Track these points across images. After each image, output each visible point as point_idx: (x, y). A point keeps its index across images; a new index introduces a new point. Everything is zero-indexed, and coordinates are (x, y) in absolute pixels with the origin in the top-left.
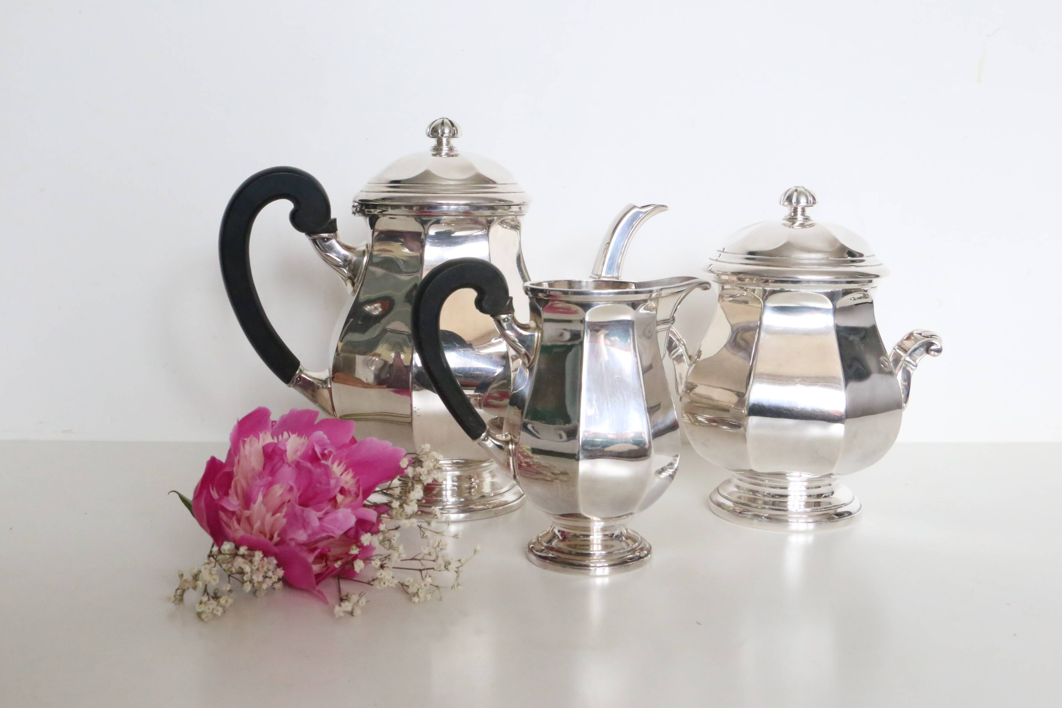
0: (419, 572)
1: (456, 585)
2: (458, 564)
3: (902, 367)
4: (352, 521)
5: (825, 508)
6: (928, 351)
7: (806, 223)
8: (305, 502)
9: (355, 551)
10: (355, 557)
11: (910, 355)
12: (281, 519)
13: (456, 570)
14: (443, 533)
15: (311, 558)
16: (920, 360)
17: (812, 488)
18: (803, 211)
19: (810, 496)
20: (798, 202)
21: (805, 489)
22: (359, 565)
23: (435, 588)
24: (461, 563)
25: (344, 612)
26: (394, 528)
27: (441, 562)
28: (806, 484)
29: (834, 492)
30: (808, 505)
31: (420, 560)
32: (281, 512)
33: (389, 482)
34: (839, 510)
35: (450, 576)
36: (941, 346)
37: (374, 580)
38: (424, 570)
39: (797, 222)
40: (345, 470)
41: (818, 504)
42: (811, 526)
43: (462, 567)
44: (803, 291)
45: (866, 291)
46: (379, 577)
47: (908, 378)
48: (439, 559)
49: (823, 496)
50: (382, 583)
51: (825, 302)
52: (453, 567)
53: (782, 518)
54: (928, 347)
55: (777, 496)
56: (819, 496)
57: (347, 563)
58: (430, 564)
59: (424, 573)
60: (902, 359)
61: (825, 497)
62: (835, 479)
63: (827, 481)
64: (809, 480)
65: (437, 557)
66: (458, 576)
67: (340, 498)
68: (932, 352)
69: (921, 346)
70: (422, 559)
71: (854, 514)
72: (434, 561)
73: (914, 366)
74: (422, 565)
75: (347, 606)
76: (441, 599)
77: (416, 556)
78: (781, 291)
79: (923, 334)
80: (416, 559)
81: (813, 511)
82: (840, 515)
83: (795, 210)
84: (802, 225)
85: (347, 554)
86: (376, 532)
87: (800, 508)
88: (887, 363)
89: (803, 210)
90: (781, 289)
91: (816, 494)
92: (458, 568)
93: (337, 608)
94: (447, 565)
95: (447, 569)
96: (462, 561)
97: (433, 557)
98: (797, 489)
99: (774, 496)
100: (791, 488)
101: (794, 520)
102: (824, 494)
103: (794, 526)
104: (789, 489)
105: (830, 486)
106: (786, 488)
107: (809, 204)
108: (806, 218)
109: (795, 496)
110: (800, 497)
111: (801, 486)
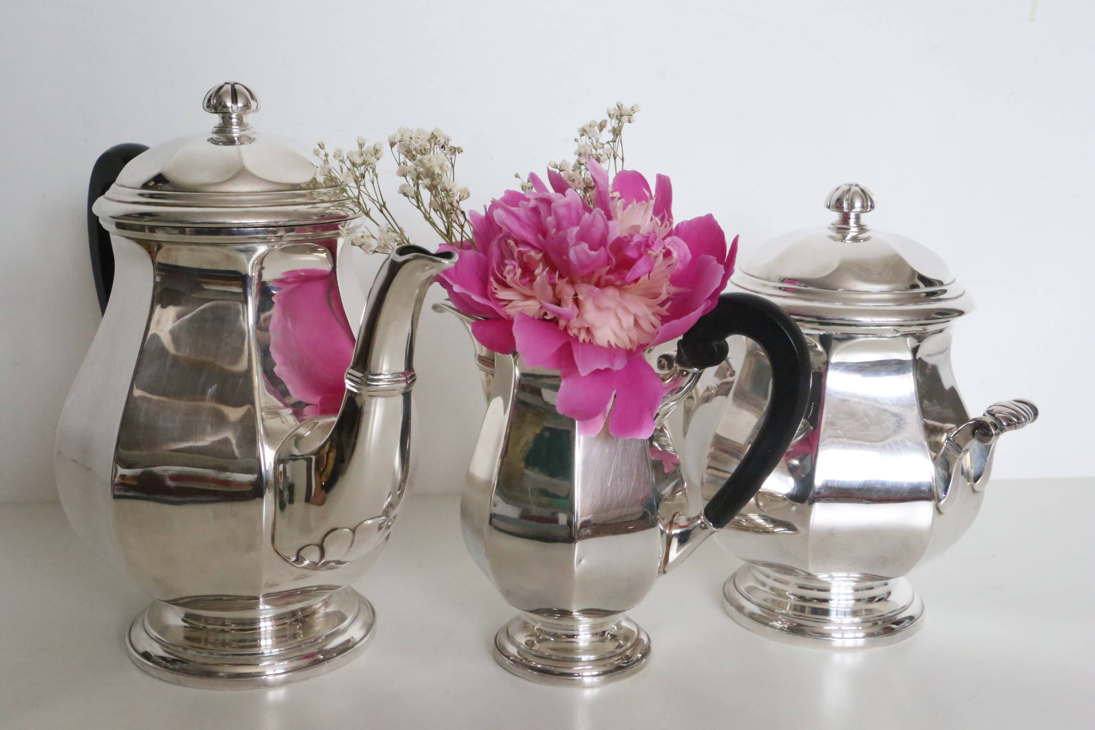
5: (878, 616)
7: (861, 236)
17: (862, 590)
18: (858, 219)
19: (858, 600)
20: (852, 206)
21: (852, 591)
28: (854, 584)
29: (891, 593)
30: (855, 612)
34: (898, 616)
39: (848, 233)
41: (867, 611)
42: (861, 642)
49: (877, 599)
53: (822, 631)
55: (815, 601)
56: (871, 600)
61: (880, 600)
62: (893, 577)
64: (857, 580)
71: (917, 618)
81: (862, 621)
82: (900, 623)
83: (847, 218)
84: (855, 239)
87: (846, 618)
89: (858, 217)
91: (867, 598)
98: (842, 590)
99: (811, 600)
100: (833, 590)
101: (840, 636)
102: (878, 596)
103: (837, 643)
104: (832, 591)
105: (886, 587)
106: (827, 590)
107: (864, 208)
108: (862, 228)
109: (839, 600)
110: (846, 602)
111: (846, 587)
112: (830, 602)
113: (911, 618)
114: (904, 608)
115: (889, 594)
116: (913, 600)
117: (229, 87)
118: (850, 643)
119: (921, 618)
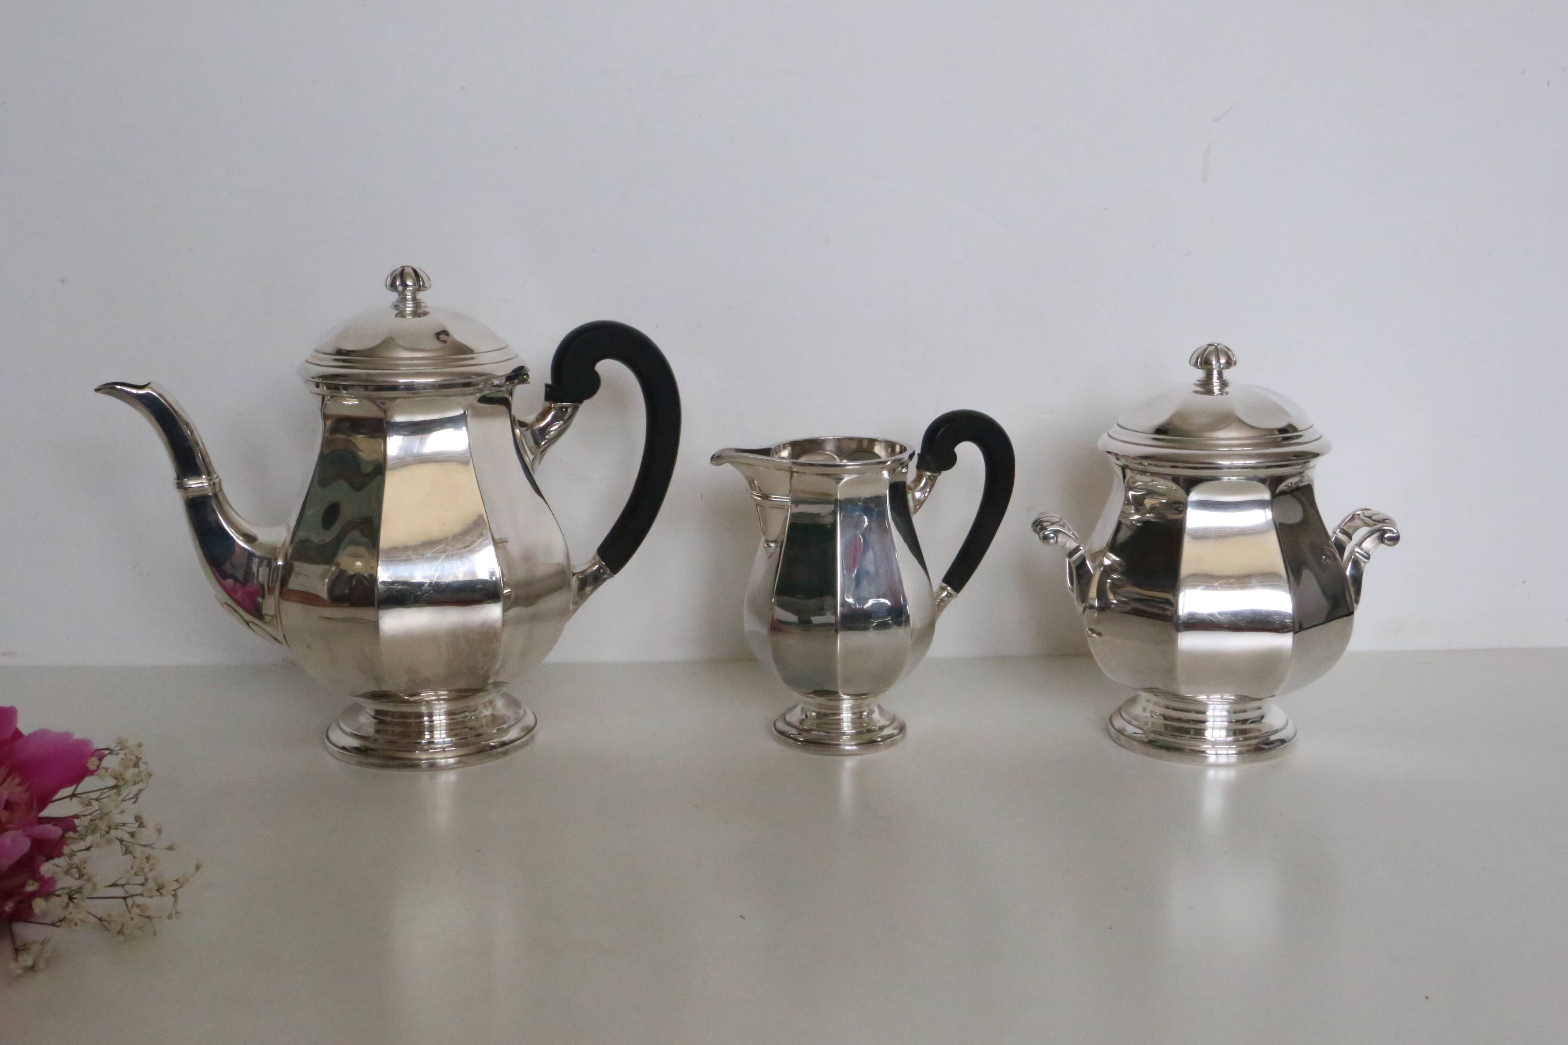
0: (122, 901)
1: (174, 913)
2: (175, 886)
3: (1350, 561)
4: (25, 845)
5: (1252, 737)
6: (1382, 539)
9: (32, 887)
10: (33, 895)
13: (173, 893)
14: (154, 845)
16: (1374, 550)
17: (1235, 712)
18: (1221, 374)
19: (1233, 722)
21: (1227, 713)
22: (39, 905)
23: (147, 920)
24: (179, 883)
25: (23, 967)
26: (83, 849)
27: (151, 885)
28: (1227, 707)
29: (1264, 717)
30: (1230, 732)
31: (123, 886)
33: (74, 787)
35: (165, 901)
36: (1398, 533)
37: (61, 921)
38: (128, 897)
40: (8, 776)
42: (1234, 759)
43: (181, 889)
45: (1304, 473)
46: (68, 917)
47: (1358, 570)
48: (148, 882)
49: (1249, 721)
51: (1262, 492)
52: (168, 891)
53: (1195, 748)
54: (1381, 536)
55: (1192, 722)
56: (1244, 721)
57: (21, 902)
58: (136, 890)
59: (129, 901)
61: (1253, 722)
62: (1266, 702)
63: (1256, 704)
64: (1230, 703)
65: (146, 879)
66: (175, 902)
68: (1387, 541)
69: (1370, 534)
70: (127, 884)
71: (1290, 741)
72: (143, 885)
73: (1365, 557)
74: (128, 891)
75: (27, 959)
76: (155, 934)
77: (118, 880)
79: (1373, 518)
80: (117, 885)
81: (1235, 741)
82: (1272, 744)
83: (1210, 374)
84: (1218, 393)
85: (20, 891)
86: (58, 856)
87: (1220, 737)
91: (1241, 720)
92: (175, 890)
93: (14, 962)
94: (160, 889)
95: (161, 894)
96: (180, 881)
97: (141, 880)
98: (1217, 713)
99: (1188, 721)
100: (1209, 713)
101: (1214, 752)
102: (1251, 719)
103: (1212, 759)
104: (1208, 713)
105: (1260, 710)
106: (1204, 713)
108: (1225, 384)
109: (1214, 722)
110: (1221, 723)
111: (1221, 710)
112: (1207, 723)
113: (1283, 741)
114: (1276, 731)
115: (1262, 717)
116: (1287, 723)
117: (409, 268)
118: (1223, 760)
119: (1295, 738)
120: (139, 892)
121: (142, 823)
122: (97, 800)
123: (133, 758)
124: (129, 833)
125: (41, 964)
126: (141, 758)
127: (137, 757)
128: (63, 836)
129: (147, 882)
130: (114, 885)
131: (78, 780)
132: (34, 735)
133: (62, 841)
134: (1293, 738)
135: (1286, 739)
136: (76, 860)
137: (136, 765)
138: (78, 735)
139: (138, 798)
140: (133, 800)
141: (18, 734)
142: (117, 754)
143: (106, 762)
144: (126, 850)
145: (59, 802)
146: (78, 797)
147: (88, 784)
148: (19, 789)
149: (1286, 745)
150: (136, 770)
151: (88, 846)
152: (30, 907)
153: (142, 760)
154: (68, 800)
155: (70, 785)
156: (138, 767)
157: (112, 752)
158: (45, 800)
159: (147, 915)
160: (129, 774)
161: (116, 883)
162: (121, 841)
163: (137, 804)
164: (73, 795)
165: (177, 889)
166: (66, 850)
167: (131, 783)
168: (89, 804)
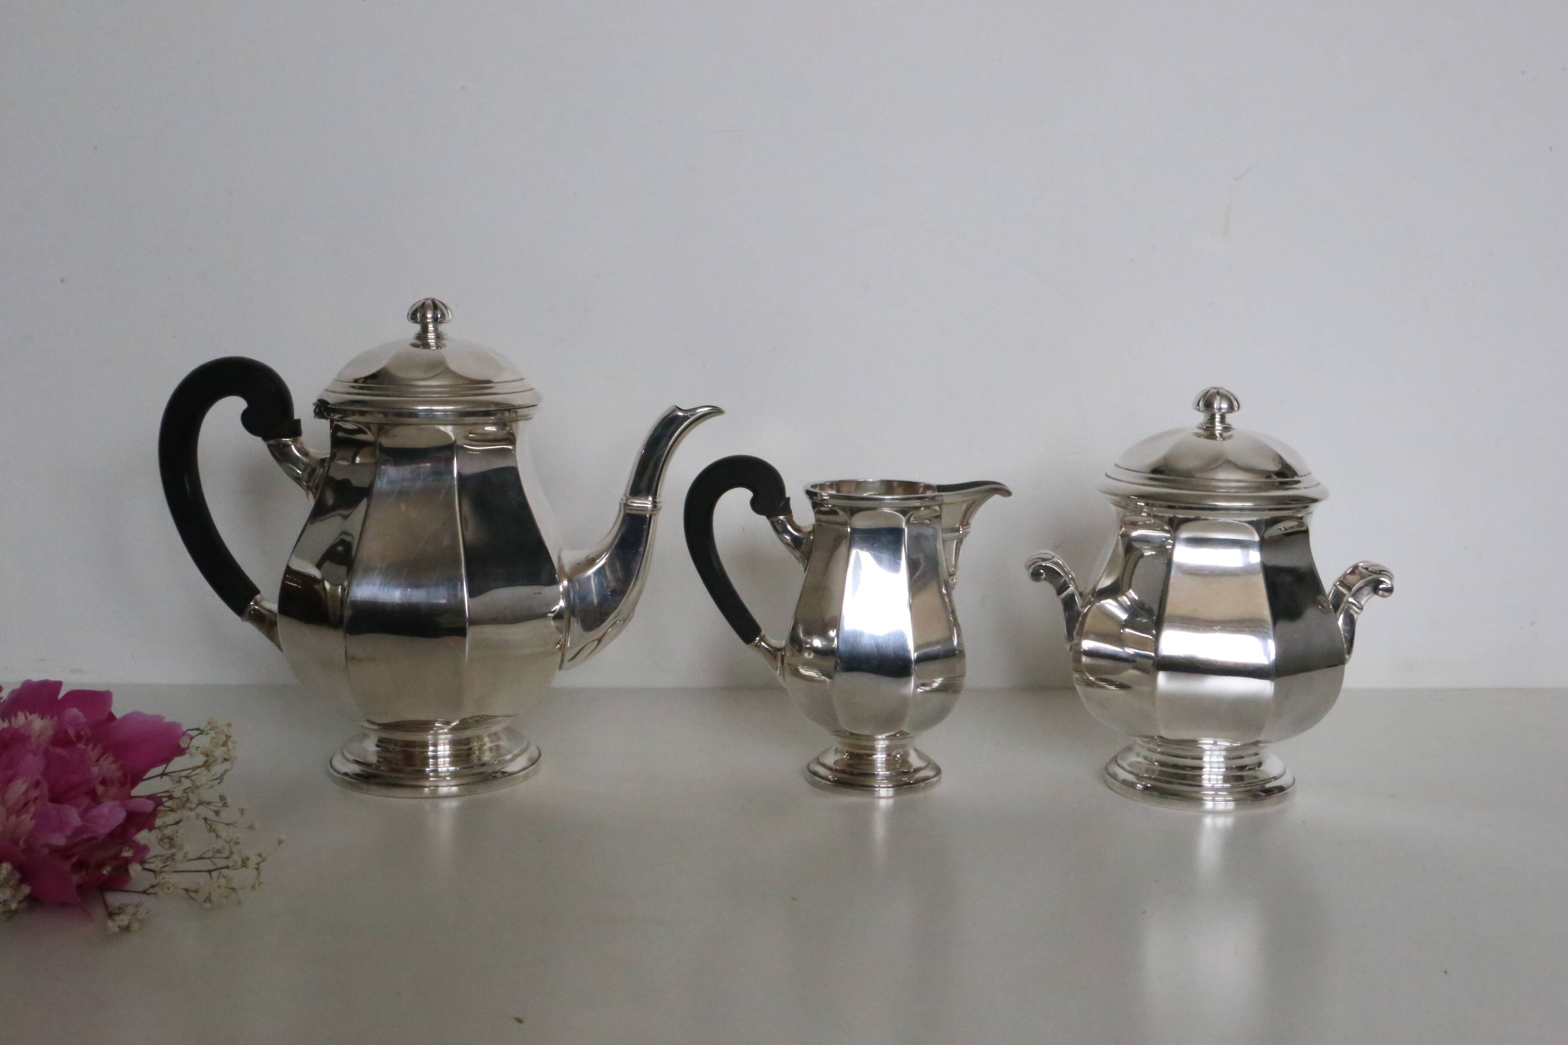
0: (207, 874)
1: (257, 883)
2: (259, 859)
3: (1345, 610)
4: (121, 816)
5: (1249, 783)
6: (1375, 590)
7: (1227, 434)
8: (57, 798)
9: (127, 853)
10: (130, 860)
11: (1354, 596)
12: (27, 821)
13: (256, 866)
14: (236, 824)
15: (67, 866)
16: (1367, 601)
17: (1232, 759)
18: (1223, 419)
19: (1230, 768)
20: (1217, 407)
21: (1223, 760)
22: (135, 869)
23: (232, 891)
24: (261, 857)
25: (119, 927)
26: (174, 822)
27: (236, 857)
28: (1224, 753)
29: (1262, 764)
30: (1226, 779)
31: (209, 858)
32: (27, 812)
33: (163, 766)
34: (1268, 785)
35: (249, 874)
36: (1392, 585)
37: (154, 887)
38: (215, 870)
39: (1214, 431)
40: (103, 754)
41: (1241, 778)
42: (1231, 806)
43: (263, 863)
44: (1222, 520)
45: (1301, 518)
47: (1351, 622)
48: (234, 855)
49: (1247, 768)
50: (165, 889)
51: (1251, 534)
52: (252, 864)
53: (1193, 795)
54: (1375, 587)
55: (1188, 768)
56: (1242, 768)
57: (118, 868)
58: (221, 863)
59: (216, 873)
60: (1345, 600)
61: (1250, 769)
62: (1263, 748)
63: (1253, 750)
64: (1227, 749)
65: (232, 853)
66: (259, 874)
67: (100, 789)
68: (1381, 592)
69: (1366, 585)
70: (213, 857)
71: (1288, 789)
72: (227, 858)
73: (1359, 608)
74: (214, 864)
75: (123, 920)
76: (239, 903)
77: (205, 853)
78: (1197, 519)
79: (1370, 569)
80: (203, 858)
81: (1233, 787)
82: (1269, 792)
83: (1212, 418)
85: (117, 857)
86: (151, 828)
87: (1217, 783)
88: (1326, 604)
89: (1223, 417)
90: (1196, 517)
91: (1238, 766)
92: (258, 864)
93: (110, 924)
94: (245, 863)
95: (245, 866)
96: (263, 855)
97: (226, 855)
98: (1214, 759)
99: (1184, 768)
100: (1206, 759)
101: (1211, 799)
102: (1249, 765)
103: (1209, 805)
104: (1204, 759)
105: (1257, 756)
106: (1201, 758)
107: (1231, 408)
108: (1227, 428)
109: (1211, 768)
110: (1217, 770)
111: (1218, 756)
112: (1203, 770)
113: (1281, 789)
114: (1275, 778)
115: (1260, 764)
116: (1285, 771)
117: (429, 302)
118: (1221, 806)
119: (1292, 787)
120: (225, 865)
121: (225, 803)
122: (187, 777)
123: (223, 738)
124: (214, 811)
125: (135, 926)
126: (230, 737)
127: (227, 736)
128: (155, 809)
129: (232, 855)
130: (200, 858)
131: (167, 760)
132: (126, 718)
133: (153, 815)
134: (1290, 787)
135: (1284, 786)
136: (168, 832)
137: (224, 744)
138: (169, 718)
139: (222, 779)
140: (218, 781)
141: (112, 717)
142: (207, 734)
143: (195, 742)
144: (210, 828)
145: (149, 781)
146: (169, 776)
147: (177, 764)
148: (114, 767)
149: (1284, 792)
150: (225, 749)
151: (178, 820)
152: (127, 871)
153: (231, 739)
154: (158, 779)
155: (161, 765)
156: (227, 746)
157: (201, 732)
158: (136, 778)
159: (232, 886)
160: (219, 752)
161: (202, 856)
162: (205, 819)
163: (222, 784)
164: (163, 774)
165: (260, 863)
166: (158, 822)
167: (219, 761)
168: (179, 782)
